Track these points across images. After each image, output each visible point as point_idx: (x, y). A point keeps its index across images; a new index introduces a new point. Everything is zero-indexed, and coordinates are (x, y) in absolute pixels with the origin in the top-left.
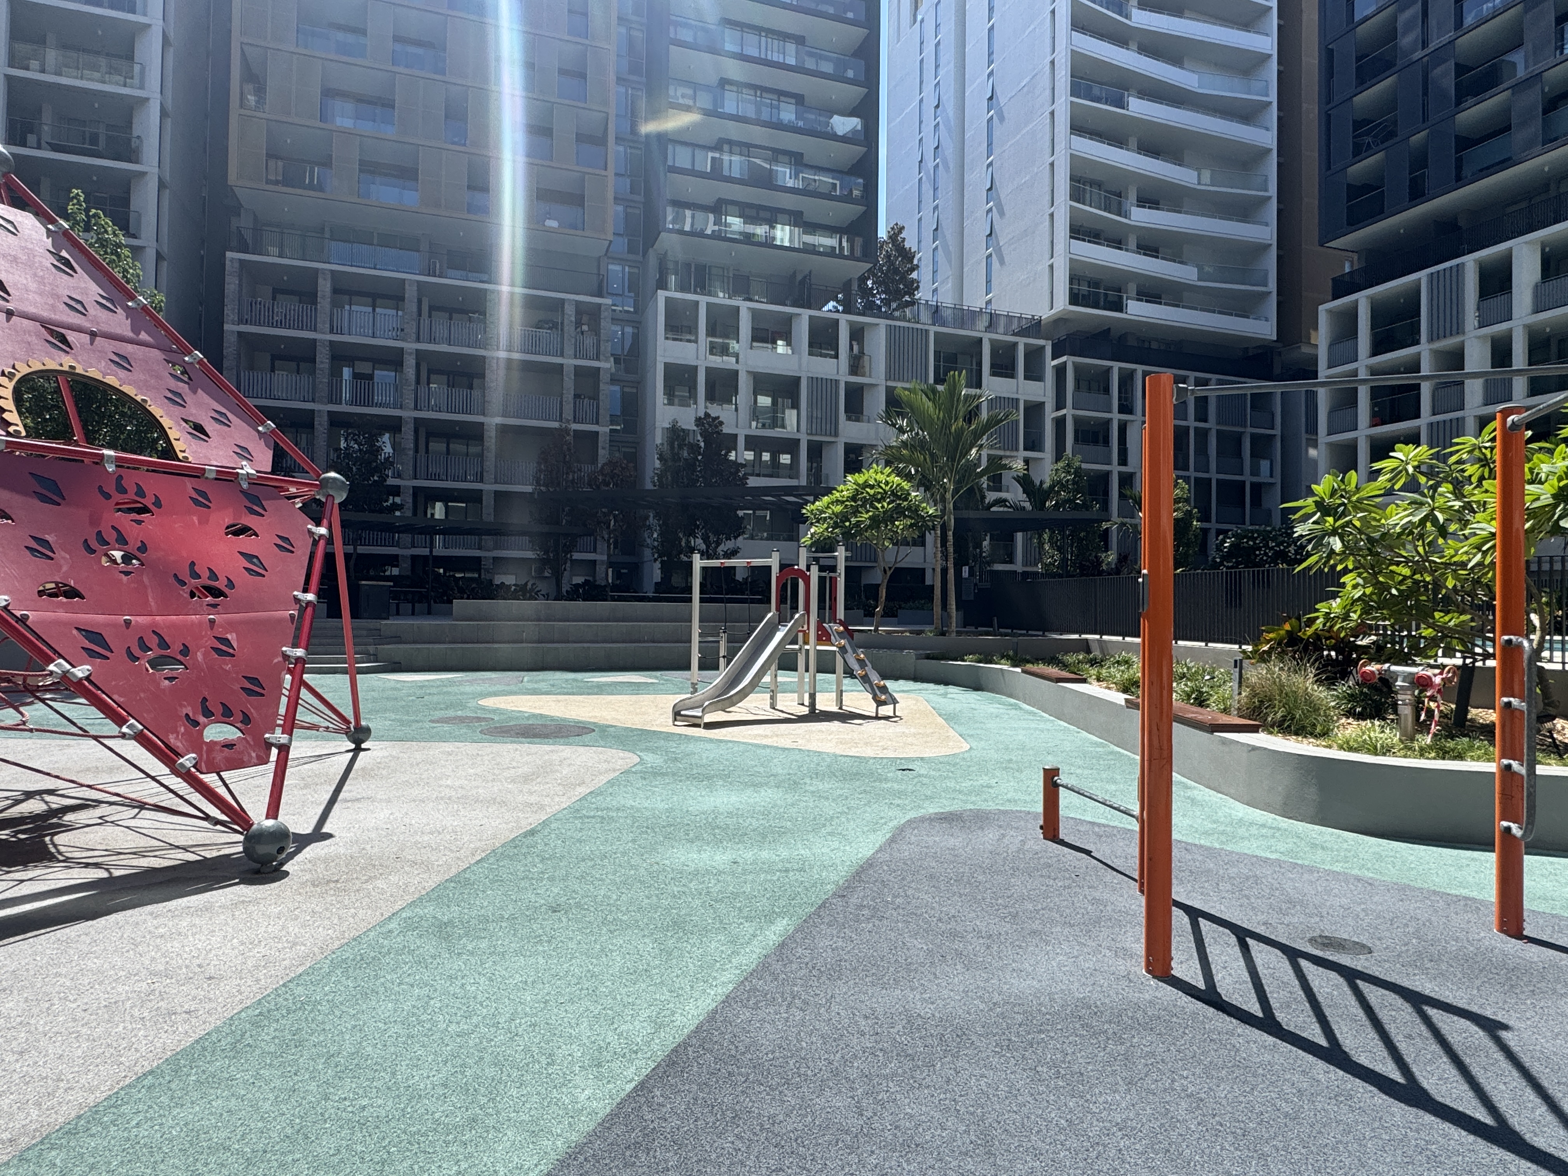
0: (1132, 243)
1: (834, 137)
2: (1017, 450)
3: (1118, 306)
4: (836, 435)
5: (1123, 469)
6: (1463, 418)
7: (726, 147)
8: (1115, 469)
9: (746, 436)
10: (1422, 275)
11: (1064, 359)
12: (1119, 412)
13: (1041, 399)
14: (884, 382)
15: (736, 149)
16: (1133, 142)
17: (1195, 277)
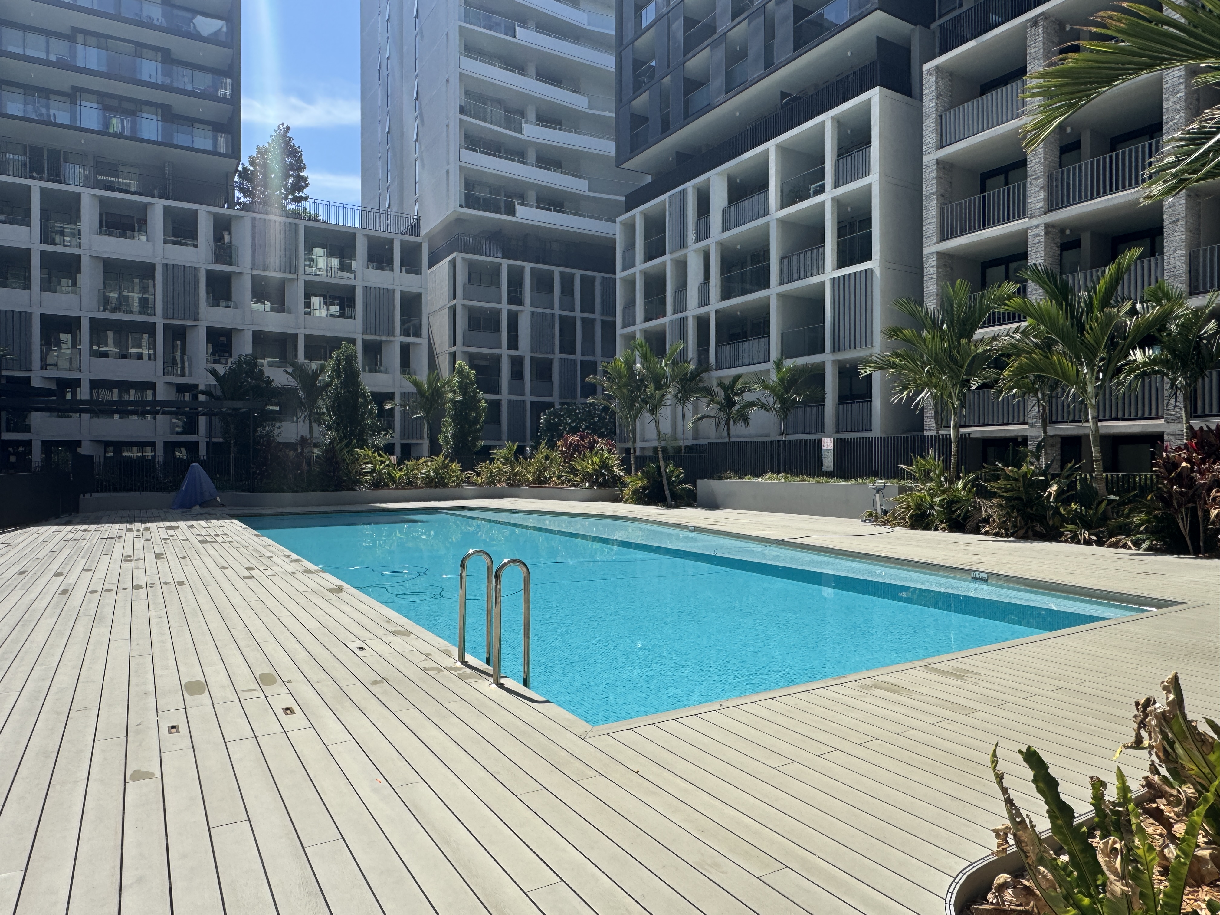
0: (532, 156)
1: (197, 37)
2: (393, 335)
3: (511, 211)
4: (196, 319)
5: (513, 352)
6: (687, 317)
7: (80, 38)
8: (505, 353)
9: (91, 319)
10: (666, 196)
11: (454, 255)
12: (508, 303)
13: (419, 291)
14: (250, 271)
15: (92, 40)
16: (532, 70)
17: (587, 189)
